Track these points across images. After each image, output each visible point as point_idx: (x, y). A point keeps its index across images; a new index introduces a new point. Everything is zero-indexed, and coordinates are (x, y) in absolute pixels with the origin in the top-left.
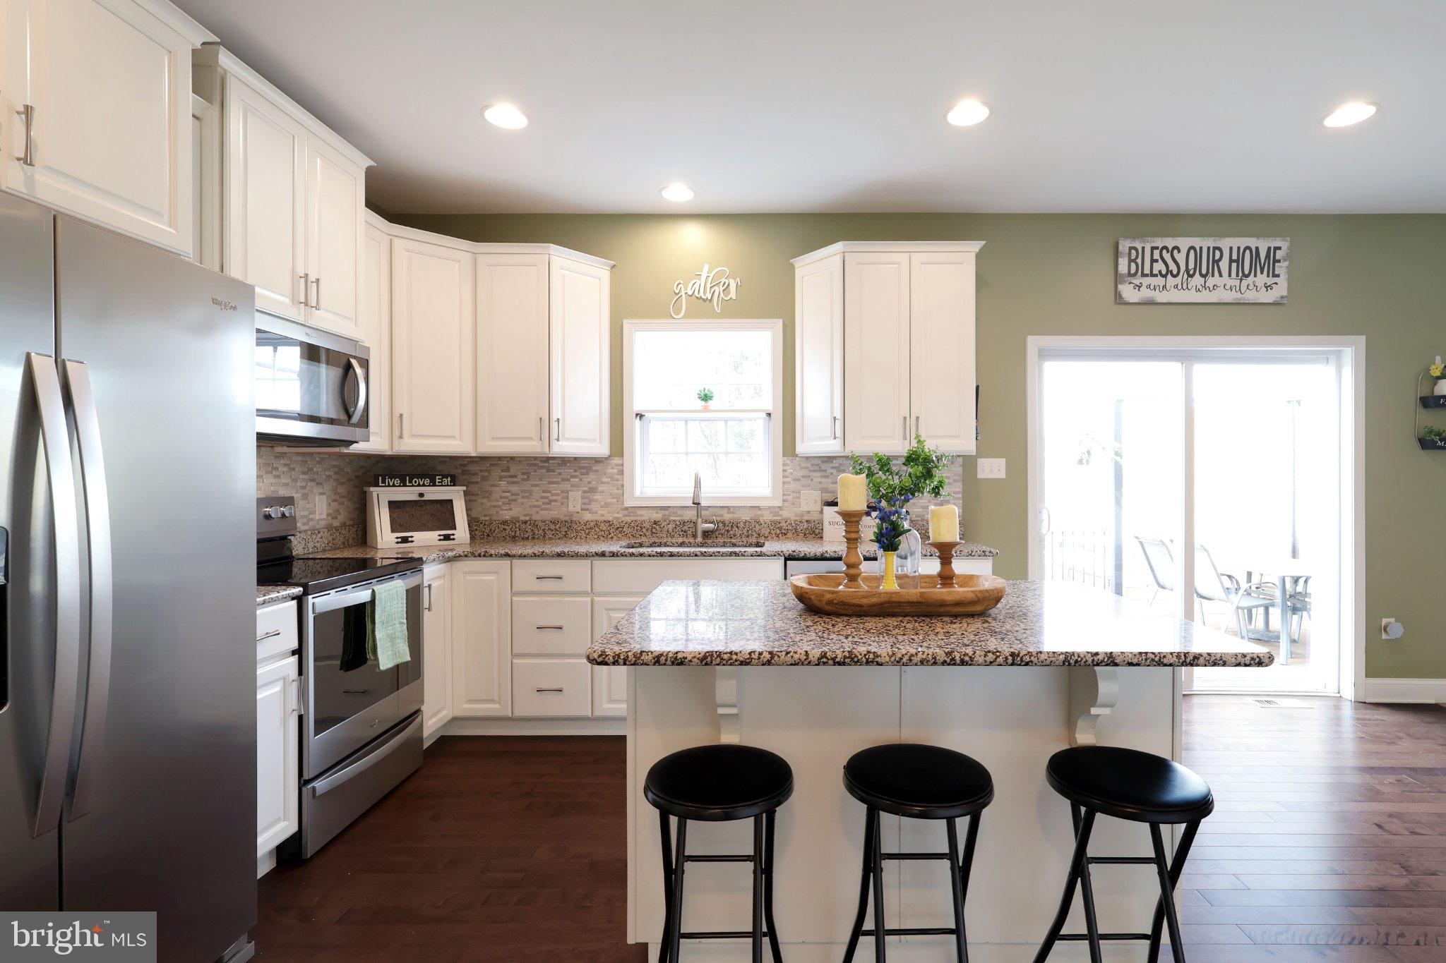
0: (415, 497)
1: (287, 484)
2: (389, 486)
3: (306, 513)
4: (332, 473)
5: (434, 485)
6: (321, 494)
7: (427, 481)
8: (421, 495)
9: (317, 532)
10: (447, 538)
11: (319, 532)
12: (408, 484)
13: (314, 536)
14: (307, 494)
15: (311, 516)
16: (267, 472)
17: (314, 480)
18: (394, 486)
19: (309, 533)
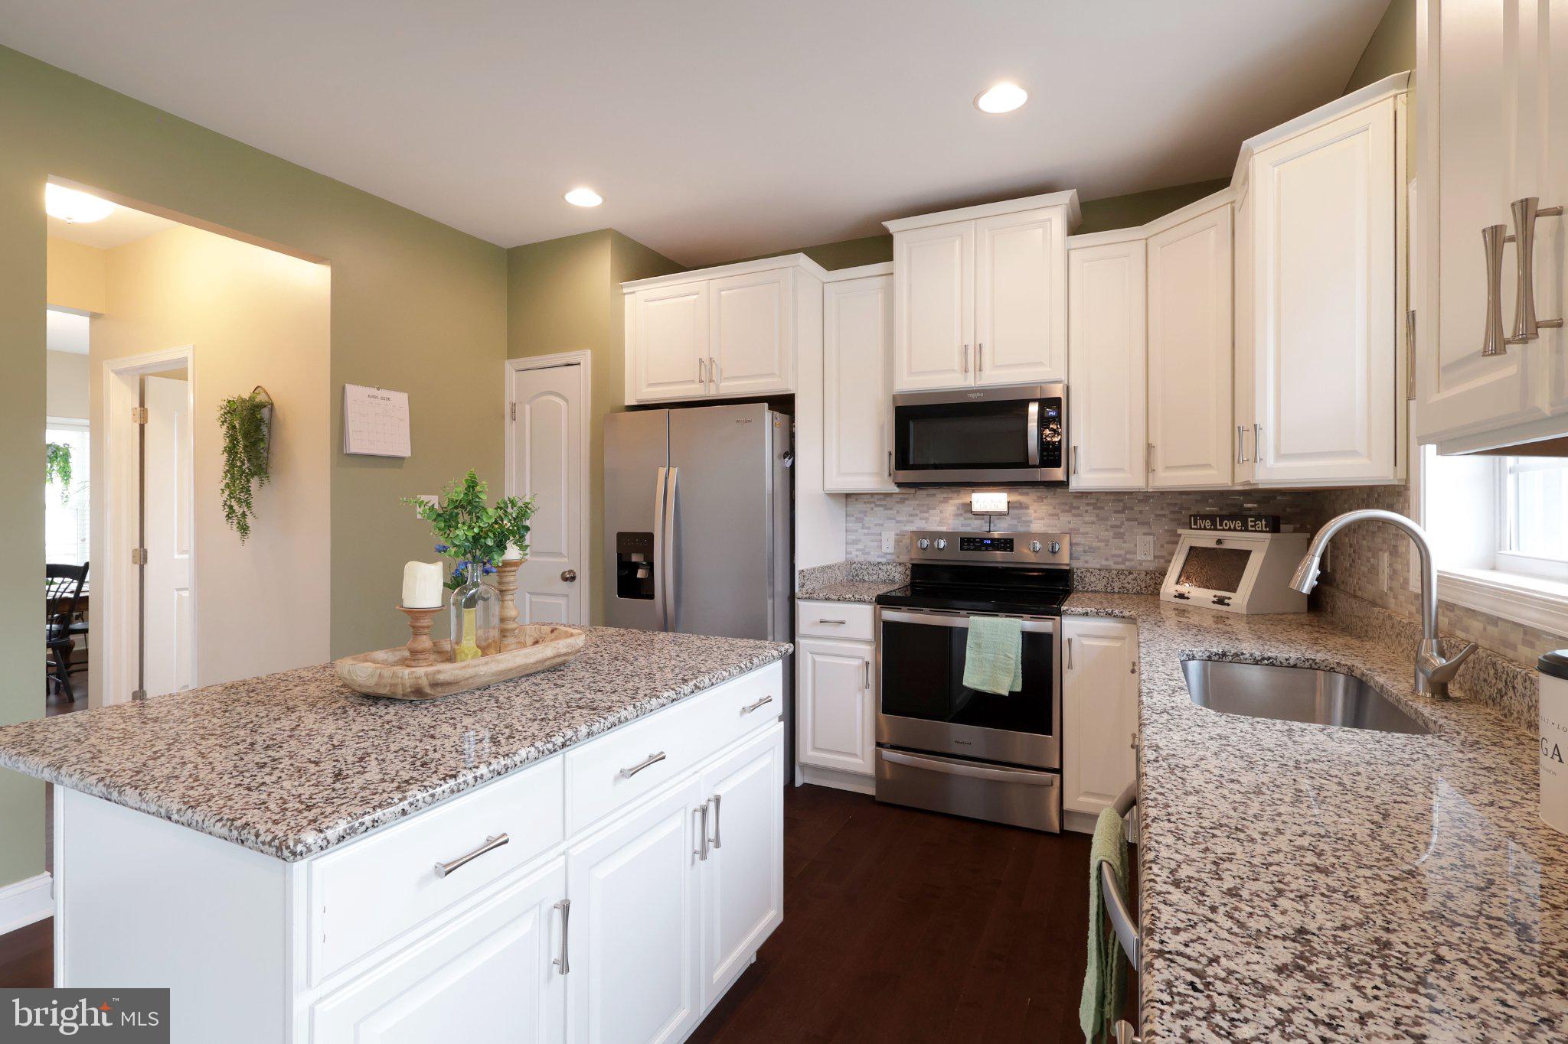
0: (1212, 544)
1: (1093, 523)
2: (1200, 529)
3: (1122, 552)
4: (1168, 512)
5: (1246, 530)
6: (1145, 534)
7: (1239, 524)
8: (1219, 542)
9: (1127, 573)
10: (1221, 601)
11: (1130, 573)
12: (1219, 527)
13: (1122, 577)
14: (1123, 534)
15: (1128, 556)
16: (1064, 511)
17: (1136, 520)
18: (1205, 529)
19: (1115, 572)
